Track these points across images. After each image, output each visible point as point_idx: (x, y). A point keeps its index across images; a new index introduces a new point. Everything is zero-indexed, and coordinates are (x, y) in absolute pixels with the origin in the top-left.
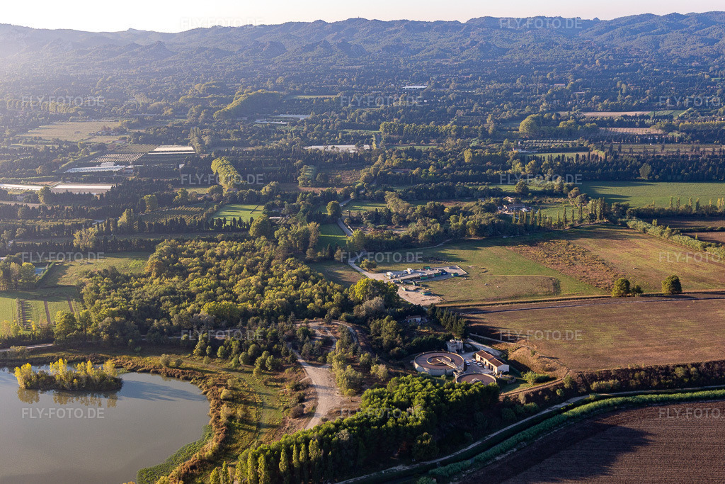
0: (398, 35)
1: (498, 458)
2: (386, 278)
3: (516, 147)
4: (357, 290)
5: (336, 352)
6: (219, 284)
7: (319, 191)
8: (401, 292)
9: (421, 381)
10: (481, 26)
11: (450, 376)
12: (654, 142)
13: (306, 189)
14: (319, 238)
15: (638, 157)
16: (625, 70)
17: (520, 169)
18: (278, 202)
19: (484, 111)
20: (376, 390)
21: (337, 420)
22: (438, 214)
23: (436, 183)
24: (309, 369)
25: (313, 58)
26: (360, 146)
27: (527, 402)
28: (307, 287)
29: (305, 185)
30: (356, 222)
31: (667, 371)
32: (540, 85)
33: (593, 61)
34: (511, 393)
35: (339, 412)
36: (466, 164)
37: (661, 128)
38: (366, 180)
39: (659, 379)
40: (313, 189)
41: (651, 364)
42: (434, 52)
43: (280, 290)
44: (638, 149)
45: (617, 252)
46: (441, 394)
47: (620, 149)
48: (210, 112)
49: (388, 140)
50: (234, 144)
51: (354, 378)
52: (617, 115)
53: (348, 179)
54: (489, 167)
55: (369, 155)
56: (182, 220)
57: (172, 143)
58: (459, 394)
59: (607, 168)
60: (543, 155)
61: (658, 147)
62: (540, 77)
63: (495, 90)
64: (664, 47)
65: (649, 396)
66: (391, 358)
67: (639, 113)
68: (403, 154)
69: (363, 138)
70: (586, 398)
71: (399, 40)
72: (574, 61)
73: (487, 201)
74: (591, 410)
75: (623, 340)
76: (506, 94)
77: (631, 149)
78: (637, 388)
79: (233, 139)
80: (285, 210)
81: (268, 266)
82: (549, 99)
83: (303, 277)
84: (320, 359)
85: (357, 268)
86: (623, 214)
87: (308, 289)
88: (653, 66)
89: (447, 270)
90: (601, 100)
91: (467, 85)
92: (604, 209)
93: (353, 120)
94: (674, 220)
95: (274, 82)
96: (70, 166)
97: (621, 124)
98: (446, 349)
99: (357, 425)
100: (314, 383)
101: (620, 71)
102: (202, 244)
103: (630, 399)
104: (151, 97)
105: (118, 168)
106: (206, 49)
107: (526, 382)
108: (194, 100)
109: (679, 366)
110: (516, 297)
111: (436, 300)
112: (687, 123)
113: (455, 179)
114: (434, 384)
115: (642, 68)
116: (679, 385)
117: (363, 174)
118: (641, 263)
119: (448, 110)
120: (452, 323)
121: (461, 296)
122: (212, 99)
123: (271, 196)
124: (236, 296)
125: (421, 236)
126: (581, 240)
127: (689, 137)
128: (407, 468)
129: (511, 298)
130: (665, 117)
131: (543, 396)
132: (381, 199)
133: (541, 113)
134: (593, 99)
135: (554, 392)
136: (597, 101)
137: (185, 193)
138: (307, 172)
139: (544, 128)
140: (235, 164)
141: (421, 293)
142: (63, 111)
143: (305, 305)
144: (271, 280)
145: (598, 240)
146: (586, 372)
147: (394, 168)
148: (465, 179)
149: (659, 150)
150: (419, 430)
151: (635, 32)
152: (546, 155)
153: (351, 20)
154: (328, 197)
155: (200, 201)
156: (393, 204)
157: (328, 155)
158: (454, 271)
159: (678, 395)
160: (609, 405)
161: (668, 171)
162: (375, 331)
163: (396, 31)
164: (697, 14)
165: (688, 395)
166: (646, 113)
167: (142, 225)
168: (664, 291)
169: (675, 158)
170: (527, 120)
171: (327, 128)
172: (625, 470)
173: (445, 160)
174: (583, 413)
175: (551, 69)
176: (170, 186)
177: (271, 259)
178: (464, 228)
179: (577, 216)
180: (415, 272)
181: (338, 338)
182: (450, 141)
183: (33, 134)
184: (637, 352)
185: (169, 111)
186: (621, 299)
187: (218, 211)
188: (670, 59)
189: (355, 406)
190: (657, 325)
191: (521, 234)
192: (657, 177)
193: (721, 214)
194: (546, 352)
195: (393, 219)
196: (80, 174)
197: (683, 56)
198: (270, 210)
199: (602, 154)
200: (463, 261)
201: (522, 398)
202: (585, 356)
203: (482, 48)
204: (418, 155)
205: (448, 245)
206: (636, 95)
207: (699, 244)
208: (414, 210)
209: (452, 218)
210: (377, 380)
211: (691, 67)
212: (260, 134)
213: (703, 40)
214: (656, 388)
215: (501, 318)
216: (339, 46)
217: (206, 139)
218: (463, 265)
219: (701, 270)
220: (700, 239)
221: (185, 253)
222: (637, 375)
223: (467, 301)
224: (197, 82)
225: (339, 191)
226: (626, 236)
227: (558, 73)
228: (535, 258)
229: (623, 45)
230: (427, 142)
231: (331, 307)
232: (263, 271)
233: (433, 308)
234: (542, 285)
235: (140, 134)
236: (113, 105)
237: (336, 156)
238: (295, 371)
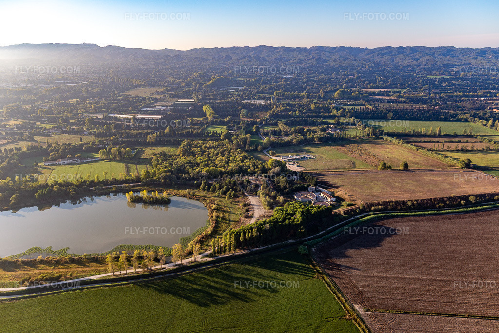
0: (281, 53)
1: (332, 238)
2: (280, 159)
3: (333, 103)
4: (269, 164)
5: (261, 191)
6: (209, 160)
7: (249, 120)
8: (287, 165)
9: (299, 204)
10: (316, 50)
11: (310, 202)
12: (393, 102)
13: (244, 119)
14: (251, 141)
15: (387, 109)
16: (379, 71)
17: (336, 113)
18: (232, 125)
19: (319, 87)
20: (280, 208)
21: (264, 220)
22: (301, 131)
23: (299, 118)
24: (250, 197)
25: (244, 62)
26: (266, 101)
27: (344, 215)
28: (247, 162)
29: (243, 118)
30: (266, 134)
31: (404, 203)
32: (343, 77)
33: (366, 66)
34: (337, 210)
35: (264, 216)
36: (312, 110)
37: (396, 97)
38: (269, 116)
39: (401, 206)
40: (246, 120)
41: (397, 200)
42: (296, 61)
43: (235, 163)
44: (387, 105)
45: (379, 150)
46: (308, 210)
47: (378, 105)
48: (201, 85)
49: (278, 99)
50: (212, 99)
51: (270, 202)
52: (377, 90)
53: (261, 116)
54: (322, 112)
55: (270, 105)
56: (192, 131)
57: (185, 98)
58: (316, 210)
59: (374, 114)
60: (346, 107)
61: (395, 105)
62: (343, 73)
63: (323, 78)
64: (396, 61)
65: (396, 213)
66: (284, 193)
67: (386, 90)
68: (285, 105)
69: (267, 98)
70: (369, 213)
71: (281, 55)
72: (357, 66)
73: (322, 127)
74: (372, 219)
75: (384, 189)
76: (328, 80)
77: (383, 105)
78: (391, 209)
79: (211, 97)
80: (235, 128)
81: (230, 152)
82: (347, 83)
83: (245, 158)
84: (254, 193)
85: (267, 154)
86: (381, 134)
87: (247, 163)
88: (392, 69)
89: (306, 156)
90: (370, 84)
91: (311, 75)
92: (373, 131)
93: (262, 90)
94: (404, 137)
95: (227, 72)
96: (143, 107)
97: (378, 94)
98: (308, 190)
99: (273, 222)
100: (252, 203)
101: (377, 71)
102: (201, 142)
103: (388, 214)
104: (175, 78)
105: (163, 108)
106: (198, 58)
107: (343, 206)
108: (194, 80)
109: (409, 201)
110: (337, 169)
111: (302, 169)
112: (407, 95)
113: (308, 117)
114: (305, 206)
115: (387, 70)
116: (409, 209)
117: (268, 113)
118: (390, 155)
119: (303, 86)
120: (310, 179)
121: (313, 168)
122: (202, 79)
123: (229, 122)
124: (217, 165)
125: (294, 141)
126: (363, 145)
127: (408, 101)
128: (294, 241)
129: (335, 169)
130: (397, 92)
131: (351, 212)
132: (276, 125)
133: (344, 88)
134: (366, 83)
135: (356, 210)
136: (368, 84)
137: (192, 120)
138: (243, 112)
139: (345, 95)
140: (213, 108)
141: (295, 166)
142: (139, 83)
143: (246, 170)
144: (231, 159)
145: (371, 145)
146: (369, 202)
147: (281, 111)
148: (312, 117)
149: (395, 106)
150: (299, 225)
151: (383, 54)
152: (347, 107)
153: (260, 46)
154: (254, 123)
155: (198, 124)
156: (281, 127)
157: (253, 105)
158: (309, 157)
159: (409, 213)
160: (379, 217)
161: (399, 115)
162: (277, 181)
163: (279, 51)
164: (411, 47)
165: (413, 213)
166: (389, 90)
167: (175, 133)
168: (401, 168)
169: (403, 110)
170: (338, 91)
171: (251, 93)
172: (388, 245)
173: (303, 108)
174: (368, 220)
175: (347, 70)
176: (186, 117)
177: (231, 149)
178: (313, 138)
179: (362, 134)
180: (293, 156)
181: (262, 185)
182: (304, 100)
183: (127, 93)
184: (391, 194)
185: (184, 84)
186: (383, 171)
187: (206, 128)
188: (399, 66)
189: (270, 214)
190: (399, 182)
191: (337, 141)
192: (395, 118)
193: (423, 135)
194: (351, 193)
195: (282, 133)
196: (147, 111)
197: (404, 65)
198: (229, 128)
199: (371, 107)
200: (313, 152)
201: (342, 213)
202: (368, 195)
203: (317, 60)
204: (291, 105)
205: (306, 145)
206: (385, 82)
207: (415, 148)
208: (291, 130)
209: (308, 134)
210: (279, 203)
211: (408, 70)
212: (223, 95)
213: (413, 59)
214: (399, 210)
215: (331, 178)
216: (255, 57)
217: (200, 97)
218: (313, 154)
219: (416, 159)
220: (415, 146)
221: (194, 146)
222: (391, 204)
223: (316, 170)
224: (195, 72)
225: (258, 120)
226: (383, 144)
227: (350, 71)
228: (344, 152)
229: (378, 60)
230: (295, 100)
231: (258, 171)
232: (228, 155)
233: (302, 172)
234: (347, 164)
235: (172, 94)
236: (160, 81)
237: (256, 105)
238: (243, 198)
